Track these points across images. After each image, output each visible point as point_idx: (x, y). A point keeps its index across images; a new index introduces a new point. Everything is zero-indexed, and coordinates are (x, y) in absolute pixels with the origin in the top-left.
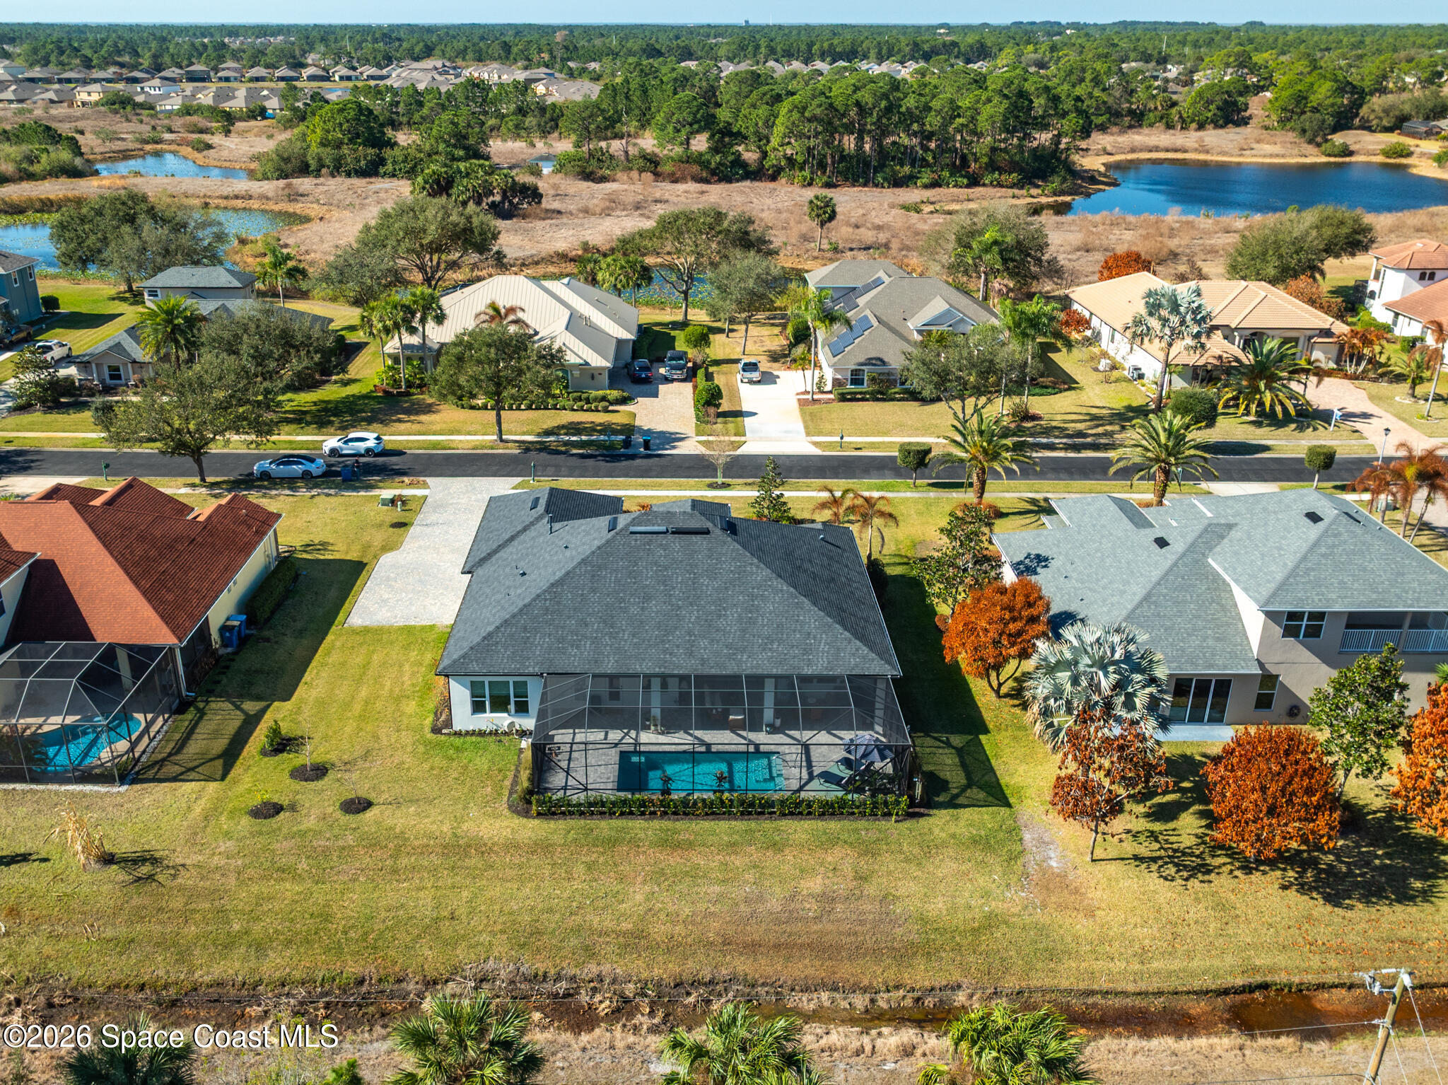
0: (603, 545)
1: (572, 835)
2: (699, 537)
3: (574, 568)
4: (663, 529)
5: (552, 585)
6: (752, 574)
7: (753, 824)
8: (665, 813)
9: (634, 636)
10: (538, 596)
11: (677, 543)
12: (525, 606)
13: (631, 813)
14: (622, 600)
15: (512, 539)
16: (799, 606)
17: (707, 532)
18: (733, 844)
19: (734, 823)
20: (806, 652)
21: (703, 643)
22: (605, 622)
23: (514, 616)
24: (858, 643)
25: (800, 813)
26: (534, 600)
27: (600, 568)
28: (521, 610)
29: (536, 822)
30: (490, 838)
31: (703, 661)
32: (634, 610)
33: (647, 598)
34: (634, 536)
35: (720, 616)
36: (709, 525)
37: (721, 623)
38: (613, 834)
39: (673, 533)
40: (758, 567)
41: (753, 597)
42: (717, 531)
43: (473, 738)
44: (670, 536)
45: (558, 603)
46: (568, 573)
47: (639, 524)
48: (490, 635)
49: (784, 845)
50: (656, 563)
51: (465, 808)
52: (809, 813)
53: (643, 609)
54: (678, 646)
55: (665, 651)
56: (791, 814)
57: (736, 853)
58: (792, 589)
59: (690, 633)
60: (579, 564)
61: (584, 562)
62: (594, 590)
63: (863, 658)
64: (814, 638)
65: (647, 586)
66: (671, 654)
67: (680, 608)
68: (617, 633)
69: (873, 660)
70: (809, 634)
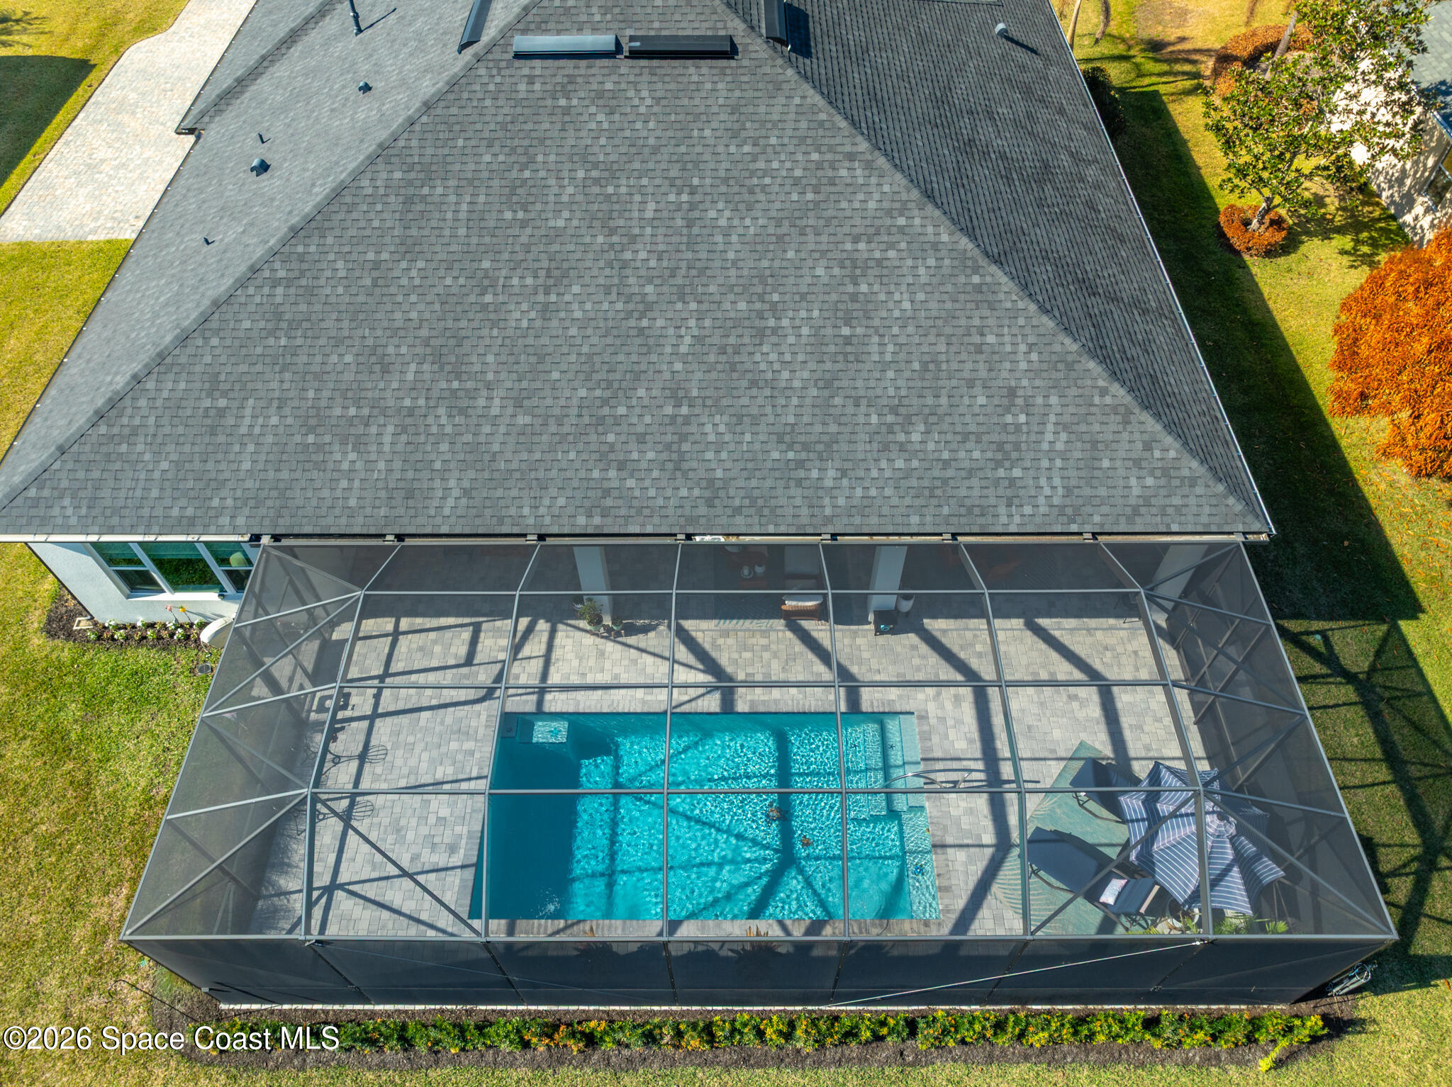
0: (440, 97)
2: (705, 65)
3: (357, 175)
4: (604, 41)
5: (295, 232)
6: (852, 187)
9: (518, 404)
10: (254, 270)
12: (217, 304)
14: (486, 283)
16: (983, 296)
17: (728, 51)
20: (1004, 454)
21: (714, 427)
22: (438, 358)
23: (184, 339)
24: (1152, 425)
26: (242, 283)
27: (429, 172)
28: (204, 319)
31: (714, 495)
32: (520, 315)
33: (558, 276)
34: (526, 67)
35: (761, 334)
36: (735, 27)
37: (766, 357)
39: (635, 55)
40: (869, 166)
41: (855, 268)
42: (756, 48)
44: (625, 66)
45: (311, 292)
46: (338, 193)
47: (541, 28)
48: (115, 403)
50: (584, 157)
53: (545, 310)
54: (641, 439)
55: (605, 457)
58: (965, 243)
59: (676, 394)
60: (372, 160)
61: (383, 153)
62: (409, 249)
63: (1166, 472)
64: (1028, 408)
65: (559, 233)
66: (621, 466)
67: (649, 307)
68: (472, 395)
69: (1193, 482)
70: (1012, 392)
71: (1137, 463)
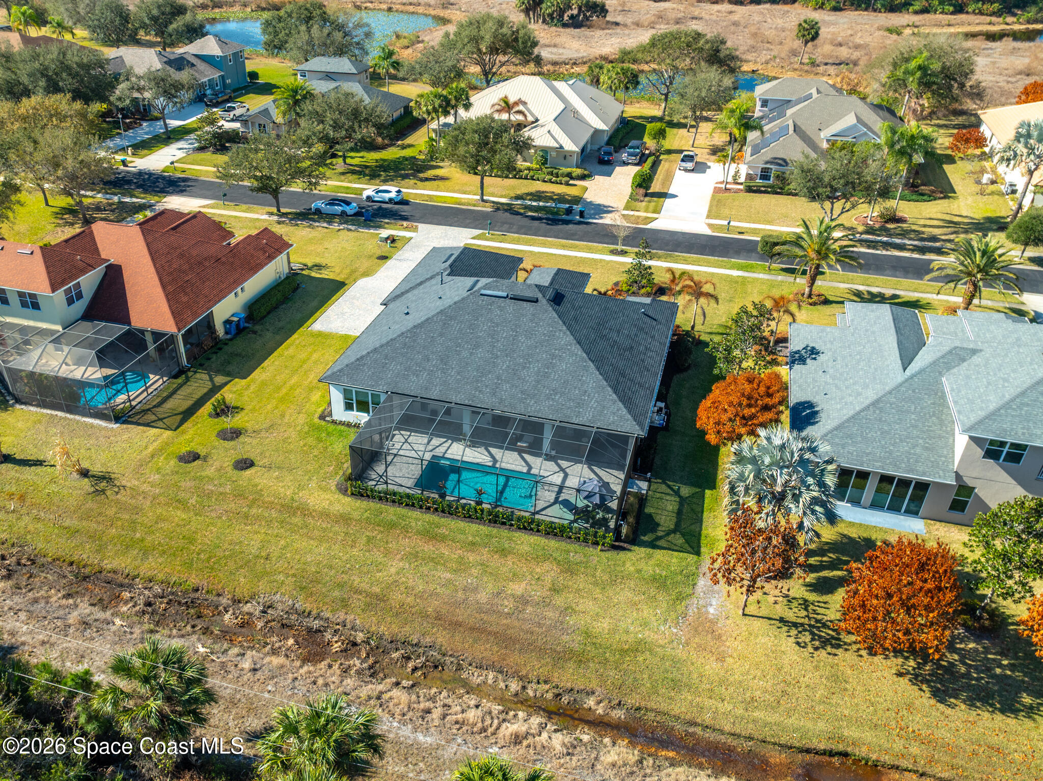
0: (459, 301)
1: (366, 515)
2: (529, 303)
3: (433, 316)
4: (505, 294)
5: (415, 326)
6: (559, 338)
7: (495, 531)
8: (436, 509)
9: (458, 374)
10: (403, 333)
11: (511, 306)
12: (392, 340)
13: (413, 505)
14: (459, 345)
15: (421, 283)
16: (586, 368)
17: (536, 301)
18: (473, 544)
19: (481, 527)
20: (579, 405)
21: (506, 386)
22: (442, 360)
23: (382, 346)
24: (621, 405)
25: (532, 529)
26: (399, 336)
27: (451, 318)
28: (388, 343)
29: (348, 499)
30: (314, 506)
31: (501, 401)
32: (465, 354)
33: (477, 346)
34: (483, 297)
35: (524, 368)
36: (540, 296)
37: (524, 373)
38: (394, 518)
39: (511, 298)
40: (565, 333)
41: (553, 356)
42: (543, 302)
43: (342, 428)
44: (508, 301)
45: (415, 341)
46: (427, 319)
47: (489, 289)
48: (362, 357)
49: (510, 552)
50: (491, 320)
51: (310, 479)
52: (538, 531)
53: (471, 354)
54: (487, 386)
55: (476, 389)
56: (525, 528)
57: (472, 551)
58: (584, 355)
60: (438, 313)
61: (441, 312)
62: (441, 335)
63: (621, 417)
64: (589, 396)
65: (480, 337)
66: (480, 391)
67: (497, 357)
68: (448, 369)
69: (628, 420)
70: (586, 392)
71: (614, 413)
